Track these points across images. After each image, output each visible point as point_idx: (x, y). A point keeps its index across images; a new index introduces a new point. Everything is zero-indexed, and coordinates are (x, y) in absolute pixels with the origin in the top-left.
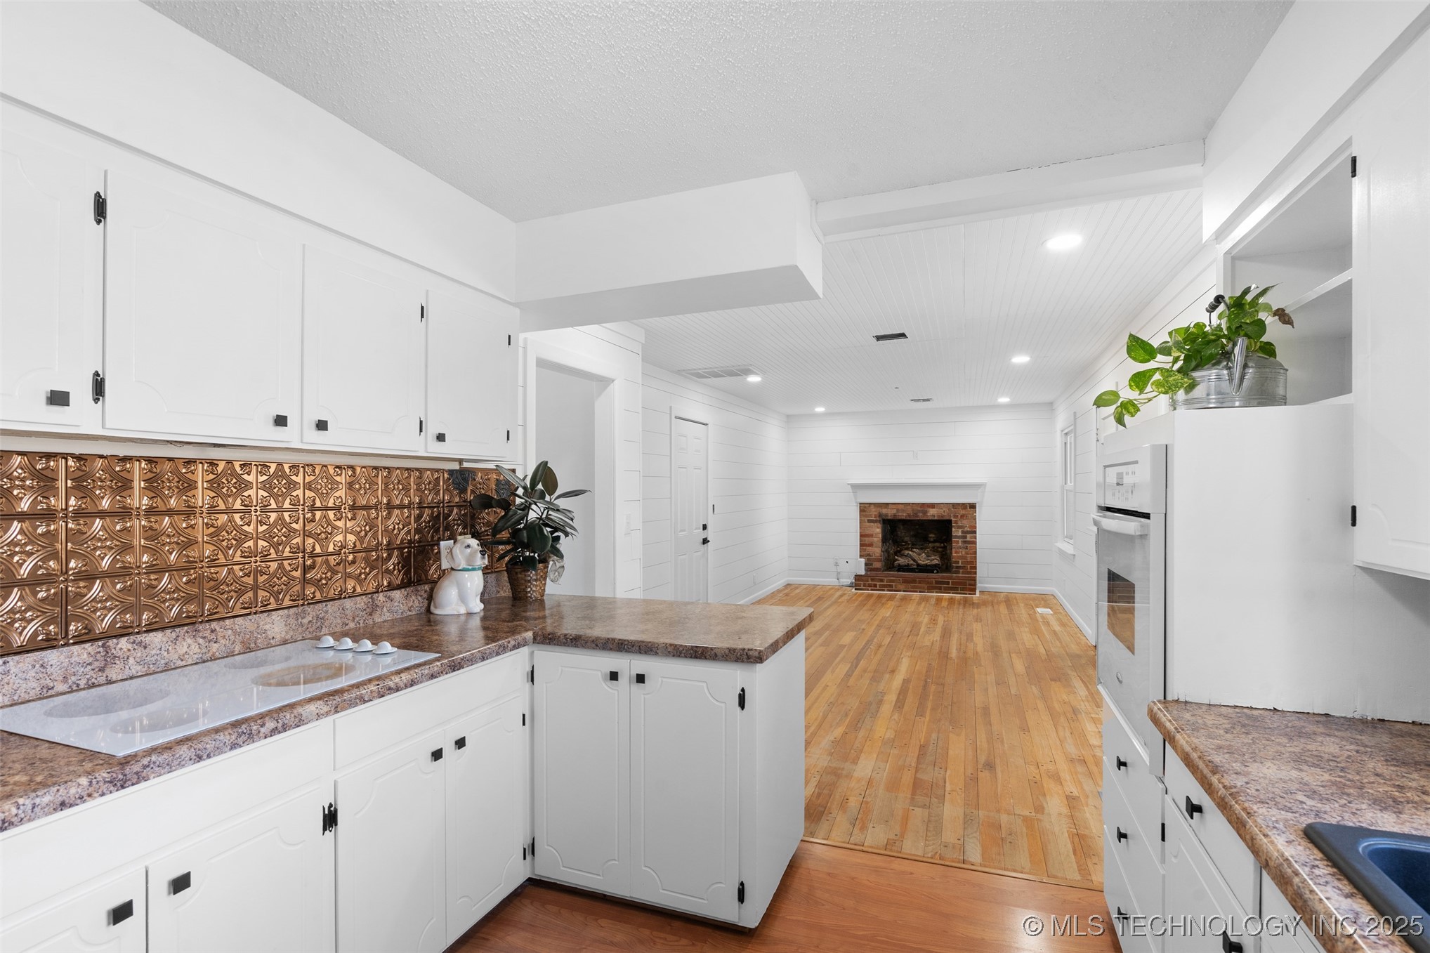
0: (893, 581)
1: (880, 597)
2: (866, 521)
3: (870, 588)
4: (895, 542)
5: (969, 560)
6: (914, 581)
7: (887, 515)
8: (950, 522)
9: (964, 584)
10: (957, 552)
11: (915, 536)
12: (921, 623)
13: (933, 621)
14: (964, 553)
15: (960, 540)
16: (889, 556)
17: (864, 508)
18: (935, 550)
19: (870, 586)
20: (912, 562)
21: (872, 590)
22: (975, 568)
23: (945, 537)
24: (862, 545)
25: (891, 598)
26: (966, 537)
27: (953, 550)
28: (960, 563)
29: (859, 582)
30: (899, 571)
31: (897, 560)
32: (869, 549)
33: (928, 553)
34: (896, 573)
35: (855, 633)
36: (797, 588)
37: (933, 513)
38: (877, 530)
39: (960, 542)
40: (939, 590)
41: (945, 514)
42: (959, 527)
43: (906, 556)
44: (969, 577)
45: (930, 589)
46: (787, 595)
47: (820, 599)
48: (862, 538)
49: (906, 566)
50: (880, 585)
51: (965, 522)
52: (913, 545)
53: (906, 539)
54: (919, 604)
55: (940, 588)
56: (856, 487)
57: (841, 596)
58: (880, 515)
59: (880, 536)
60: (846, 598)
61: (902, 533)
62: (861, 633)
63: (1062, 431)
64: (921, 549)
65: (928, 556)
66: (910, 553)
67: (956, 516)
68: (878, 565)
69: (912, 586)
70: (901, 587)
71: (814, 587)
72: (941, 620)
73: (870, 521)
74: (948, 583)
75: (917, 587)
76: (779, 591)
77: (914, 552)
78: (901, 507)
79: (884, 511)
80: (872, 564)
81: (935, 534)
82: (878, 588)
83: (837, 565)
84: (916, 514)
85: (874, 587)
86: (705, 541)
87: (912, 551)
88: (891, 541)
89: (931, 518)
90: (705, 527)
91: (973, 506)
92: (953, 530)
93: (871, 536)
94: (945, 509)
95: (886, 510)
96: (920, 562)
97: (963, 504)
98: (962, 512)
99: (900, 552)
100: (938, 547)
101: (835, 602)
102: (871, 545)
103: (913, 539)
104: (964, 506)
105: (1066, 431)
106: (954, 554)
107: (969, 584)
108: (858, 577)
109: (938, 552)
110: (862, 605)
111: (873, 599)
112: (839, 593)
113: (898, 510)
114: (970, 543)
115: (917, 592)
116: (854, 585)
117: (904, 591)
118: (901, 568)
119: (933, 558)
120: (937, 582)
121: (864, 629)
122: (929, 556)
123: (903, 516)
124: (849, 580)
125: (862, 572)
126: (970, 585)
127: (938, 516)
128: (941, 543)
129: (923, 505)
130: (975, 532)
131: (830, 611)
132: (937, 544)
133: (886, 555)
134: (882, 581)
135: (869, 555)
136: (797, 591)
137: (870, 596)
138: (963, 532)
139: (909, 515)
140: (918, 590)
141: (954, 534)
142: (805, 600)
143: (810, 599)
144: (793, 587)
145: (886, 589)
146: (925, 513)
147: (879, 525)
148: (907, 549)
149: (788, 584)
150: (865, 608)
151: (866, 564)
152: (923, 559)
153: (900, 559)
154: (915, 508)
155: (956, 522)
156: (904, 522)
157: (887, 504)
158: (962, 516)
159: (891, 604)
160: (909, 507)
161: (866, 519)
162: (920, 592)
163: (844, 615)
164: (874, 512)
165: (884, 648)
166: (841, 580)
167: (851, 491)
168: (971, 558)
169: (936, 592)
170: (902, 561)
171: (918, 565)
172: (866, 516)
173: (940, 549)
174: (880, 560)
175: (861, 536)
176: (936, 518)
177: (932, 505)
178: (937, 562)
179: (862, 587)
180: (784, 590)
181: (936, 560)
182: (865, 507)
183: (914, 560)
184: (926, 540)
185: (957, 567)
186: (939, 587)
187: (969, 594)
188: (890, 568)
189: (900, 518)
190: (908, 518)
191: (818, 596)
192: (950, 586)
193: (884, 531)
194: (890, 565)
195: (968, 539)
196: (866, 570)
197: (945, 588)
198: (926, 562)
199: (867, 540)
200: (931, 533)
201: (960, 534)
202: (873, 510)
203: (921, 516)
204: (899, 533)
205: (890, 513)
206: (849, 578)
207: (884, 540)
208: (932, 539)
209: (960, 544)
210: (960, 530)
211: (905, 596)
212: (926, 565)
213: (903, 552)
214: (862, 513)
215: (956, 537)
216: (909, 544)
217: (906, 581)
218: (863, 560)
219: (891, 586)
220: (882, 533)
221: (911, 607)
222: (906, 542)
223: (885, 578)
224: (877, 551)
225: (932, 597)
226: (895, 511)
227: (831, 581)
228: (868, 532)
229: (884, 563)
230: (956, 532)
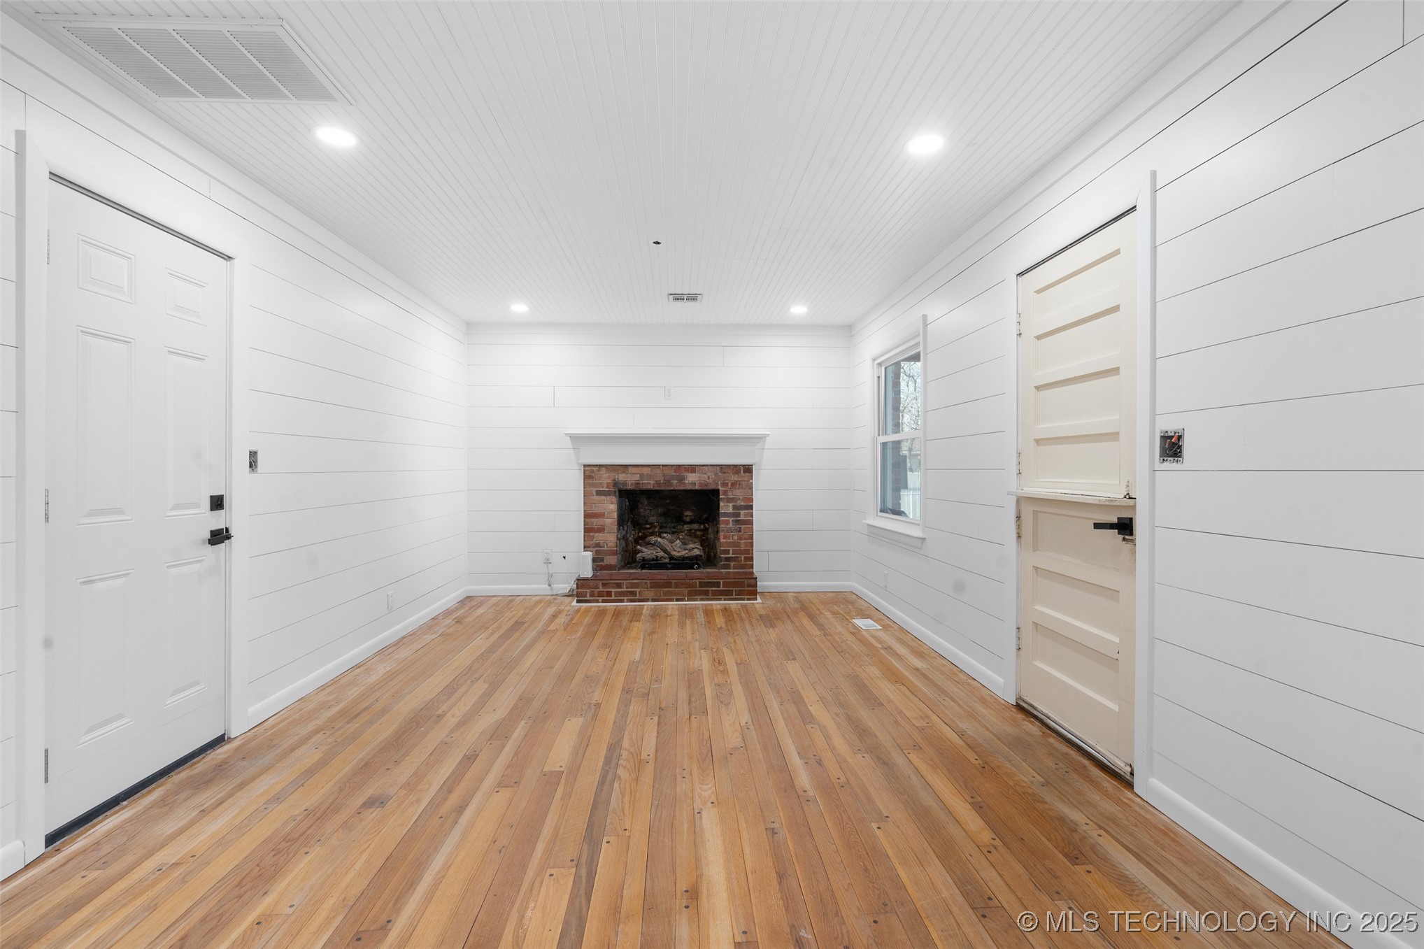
0: (636, 586)
1: (617, 614)
2: (594, 493)
3: (601, 599)
4: (637, 524)
5: (743, 547)
6: (668, 585)
7: (625, 483)
8: (716, 492)
9: (741, 584)
10: (726, 537)
11: (664, 514)
12: (700, 671)
13: (718, 662)
14: (736, 538)
15: (731, 519)
16: (627, 545)
17: (591, 473)
18: (691, 534)
19: (600, 595)
20: (662, 554)
21: (604, 601)
22: (751, 559)
23: (705, 516)
24: (588, 530)
25: (636, 616)
26: (739, 515)
27: (721, 535)
28: (731, 552)
29: (583, 591)
30: (643, 567)
31: (640, 551)
32: (599, 537)
33: (683, 539)
34: (639, 571)
35: (581, 719)
36: (480, 605)
37: (693, 481)
38: (610, 507)
39: (731, 522)
40: (705, 595)
41: (711, 481)
42: (729, 500)
43: (653, 545)
44: (743, 572)
45: (692, 595)
46: (459, 621)
47: (518, 625)
48: (587, 520)
49: (653, 560)
50: (616, 592)
51: (738, 493)
52: (661, 527)
53: (652, 519)
54: (682, 625)
55: (706, 593)
56: (578, 440)
57: (554, 616)
58: (615, 483)
59: (615, 515)
60: (562, 620)
61: (645, 510)
62: (595, 717)
63: (874, 360)
64: (673, 533)
65: (684, 544)
66: (659, 540)
67: (725, 484)
68: (612, 560)
69: (665, 591)
70: (649, 593)
71: (512, 598)
72: (730, 661)
73: (599, 493)
74: (718, 584)
75: (671, 593)
76: (447, 613)
77: (664, 538)
78: (645, 471)
79: (622, 477)
80: (602, 560)
81: (693, 511)
82: (613, 598)
83: (548, 562)
84: (668, 482)
85: (607, 596)
86: (219, 537)
87: (661, 537)
88: (629, 523)
89: (689, 487)
90: (217, 503)
91: (748, 469)
92: (721, 504)
93: (602, 515)
94: (709, 474)
95: (624, 475)
96: (673, 553)
97: (735, 466)
98: (734, 478)
99: (643, 538)
100: (696, 530)
101: (544, 631)
102: (601, 530)
103: (662, 519)
104: (736, 468)
105: (879, 361)
106: (722, 540)
107: (746, 586)
108: (581, 582)
109: (696, 537)
110: (591, 634)
111: (608, 618)
112: (551, 611)
113: (642, 476)
114: (745, 524)
115: (672, 600)
116: (575, 593)
117: (654, 600)
118: (647, 564)
119: (692, 546)
120: (702, 585)
121: (598, 705)
122: (686, 544)
123: (649, 484)
124: (568, 585)
125: (588, 572)
126: (749, 586)
127: (700, 484)
128: (701, 523)
129: (679, 467)
130: (751, 507)
131: (532, 658)
132: (695, 526)
133: (624, 544)
134: (619, 586)
135: (598, 545)
136: (481, 610)
137: (601, 613)
138: (734, 507)
139: (658, 483)
140: (675, 598)
141: (722, 511)
142: (490, 631)
143: (499, 628)
144: (474, 603)
145: (625, 598)
146: (681, 479)
147: (615, 499)
148: (653, 534)
149: (468, 597)
150: (596, 642)
151: (594, 560)
152: (678, 548)
153: (644, 549)
154: (667, 471)
155: (725, 493)
156: (650, 494)
157: (625, 467)
158: (734, 484)
159: (639, 628)
160: (658, 471)
161: (594, 490)
162: (677, 600)
163: (558, 666)
164: (605, 479)
165: (651, 766)
166: (555, 586)
167: (571, 447)
168: (746, 544)
169: (702, 600)
170: (647, 552)
171: (672, 558)
172: (593, 485)
173: (698, 533)
174: (613, 553)
175: (587, 516)
176: (697, 487)
177: (692, 468)
178: (696, 552)
179: (588, 598)
180: (456, 610)
181: (696, 550)
182: (593, 472)
183: (665, 551)
184: (680, 520)
185: (728, 559)
186: (706, 590)
187: (748, 599)
188: (628, 563)
189: (644, 488)
190: (657, 488)
191: (515, 619)
192: (721, 588)
193: (620, 509)
194: (629, 559)
195: (742, 517)
196: (594, 569)
197: (714, 593)
198: (683, 553)
199: (596, 522)
200: (687, 510)
201: (731, 510)
202: (606, 475)
203: (675, 485)
204: (642, 510)
205: (630, 480)
206: (570, 583)
207: (621, 522)
208: (688, 519)
209: (731, 525)
210: (731, 505)
211: (655, 608)
212: (684, 558)
213: (648, 539)
214: (588, 481)
215: (726, 515)
216: (655, 527)
217: (655, 585)
218: (589, 555)
219: (633, 593)
220: (618, 510)
221: (672, 634)
222: (651, 524)
223: (625, 582)
224: (610, 538)
225: (695, 608)
226: (637, 477)
227: (538, 588)
228: (597, 510)
229: (620, 557)
230: (725, 507)
